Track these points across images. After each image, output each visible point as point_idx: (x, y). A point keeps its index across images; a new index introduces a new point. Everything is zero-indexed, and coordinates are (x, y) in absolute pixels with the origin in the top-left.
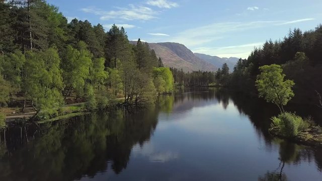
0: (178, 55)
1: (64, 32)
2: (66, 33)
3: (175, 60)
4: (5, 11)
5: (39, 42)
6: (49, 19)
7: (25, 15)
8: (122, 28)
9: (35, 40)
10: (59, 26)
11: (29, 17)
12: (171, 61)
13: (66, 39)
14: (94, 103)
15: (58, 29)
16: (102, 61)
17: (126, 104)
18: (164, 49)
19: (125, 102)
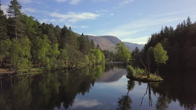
0: (113, 43)
1: (35, 30)
2: (36, 30)
3: (111, 46)
4: (2, 19)
5: (20, 35)
6: (27, 23)
7: (13, 21)
8: (70, 27)
9: (18, 34)
10: (32, 27)
11: (15, 22)
12: (109, 46)
13: (36, 33)
14: (49, 67)
15: (31, 28)
16: (57, 45)
17: (69, 68)
18: (104, 40)
19: (68, 67)
